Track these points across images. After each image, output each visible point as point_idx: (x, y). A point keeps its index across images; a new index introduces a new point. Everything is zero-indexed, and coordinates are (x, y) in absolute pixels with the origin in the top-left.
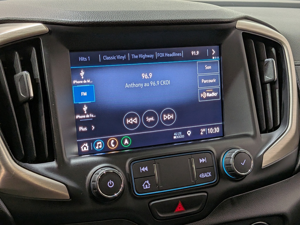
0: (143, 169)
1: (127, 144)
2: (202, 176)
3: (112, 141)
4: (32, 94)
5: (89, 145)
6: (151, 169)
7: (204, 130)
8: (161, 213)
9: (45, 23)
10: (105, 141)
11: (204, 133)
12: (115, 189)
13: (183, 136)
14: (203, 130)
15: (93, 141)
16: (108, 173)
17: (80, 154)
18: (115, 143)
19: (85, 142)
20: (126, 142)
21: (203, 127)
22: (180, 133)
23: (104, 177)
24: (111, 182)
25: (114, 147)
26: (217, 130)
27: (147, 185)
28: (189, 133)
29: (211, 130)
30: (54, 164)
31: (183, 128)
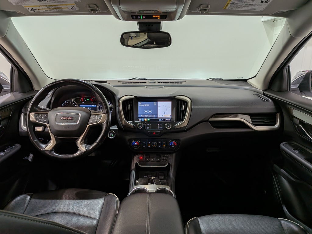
1: (149, 120)
2: (160, 128)
4: (130, 109)
5: (141, 120)
6: (149, 125)
8: (151, 133)
10: (144, 119)
14: (166, 120)
17: (139, 121)
25: (146, 120)
26: (170, 120)
27: (148, 128)
28: (163, 120)
29: (168, 120)
30: (132, 122)
31: (161, 119)
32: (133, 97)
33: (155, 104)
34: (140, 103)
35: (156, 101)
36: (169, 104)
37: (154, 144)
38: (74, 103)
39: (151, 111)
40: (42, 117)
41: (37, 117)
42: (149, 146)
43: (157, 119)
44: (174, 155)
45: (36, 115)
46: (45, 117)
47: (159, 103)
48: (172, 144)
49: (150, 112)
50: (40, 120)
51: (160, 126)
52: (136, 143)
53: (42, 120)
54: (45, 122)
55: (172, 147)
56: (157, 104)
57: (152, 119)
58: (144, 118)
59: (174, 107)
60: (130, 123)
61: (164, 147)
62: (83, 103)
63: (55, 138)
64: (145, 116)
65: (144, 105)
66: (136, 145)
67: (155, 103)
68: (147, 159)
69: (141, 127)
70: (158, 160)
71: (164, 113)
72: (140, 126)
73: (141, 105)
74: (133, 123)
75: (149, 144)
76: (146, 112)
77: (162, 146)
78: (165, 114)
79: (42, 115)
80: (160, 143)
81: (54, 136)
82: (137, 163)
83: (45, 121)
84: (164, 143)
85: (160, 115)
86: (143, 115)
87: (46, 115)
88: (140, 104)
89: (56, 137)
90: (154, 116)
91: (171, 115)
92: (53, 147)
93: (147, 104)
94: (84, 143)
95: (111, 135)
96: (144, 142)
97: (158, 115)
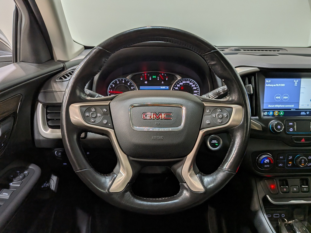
0: (290, 124)
1: (281, 114)
3: (276, 112)
4: (252, 93)
5: (267, 113)
8: (295, 141)
9: (258, 68)
10: (274, 112)
12: (281, 129)
13: (305, 114)
15: (269, 111)
16: (278, 123)
18: (277, 113)
19: (266, 111)
20: (281, 113)
22: (304, 112)
23: (277, 125)
24: (279, 126)
25: (276, 114)
27: (291, 130)
28: (308, 113)
30: (257, 117)
31: (305, 110)
32: (258, 69)
33: (296, 83)
34: (267, 81)
35: (300, 77)
37: (303, 160)
38: (129, 84)
39: (287, 96)
40: (99, 115)
41: (87, 114)
42: (290, 164)
43: (298, 112)
45: (84, 109)
46: (104, 114)
47: (303, 80)
50: (94, 122)
52: (268, 161)
53: (98, 120)
54: (106, 125)
56: (299, 83)
57: (288, 113)
58: (274, 110)
60: (254, 120)
62: (146, 82)
63: (131, 162)
64: (276, 106)
65: (274, 85)
66: (267, 164)
67: (296, 81)
68: (285, 189)
69: (279, 129)
70: (305, 189)
72: (279, 127)
73: (269, 85)
74: (260, 120)
75: (291, 160)
76: (278, 98)
79: (98, 108)
80: (310, 158)
81: (128, 156)
82: (265, 196)
83: (105, 122)
85: (304, 104)
86: (271, 103)
87: (105, 110)
88: (268, 83)
89: (131, 158)
90: (293, 106)
92: (128, 183)
93: (280, 83)
95: (214, 144)
96: (280, 158)
97: (300, 104)
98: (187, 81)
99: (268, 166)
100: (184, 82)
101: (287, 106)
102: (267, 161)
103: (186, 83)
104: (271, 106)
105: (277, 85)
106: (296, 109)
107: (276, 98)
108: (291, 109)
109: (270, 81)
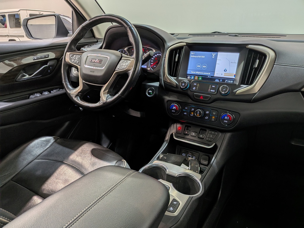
0: (195, 84)
2: (211, 91)
3: (196, 77)
4: (177, 60)
6: (197, 85)
7: (227, 81)
8: (196, 97)
10: (194, 77)
11: (227, 82)
15: (191, 76)
17: (187, 78)
19: (189, 76)
20: (200, 78)
21: (226, 80)
22: (218, 80)
25: (196, 79)
26: (232, 82)
27: (194, 88)
28: (221, 80)
29: (229, 81)
30: (176, 78)
31: (219, 78)
33: (214, 56)
34: (192, 53)
35: (216, 51)
36: (235, 56)
37: (198, 112)
38: (126, 53)
39: (205, 65)
40: (76, 58)
41: (72, 58)
42: (192, 114)
43: (213, 79)
44: (228, 135)
45: (72, 55)
46: (79, 58)
47: (219, 54)
48: (226, 118)
49: (205, 67)
51: (212, 88)
53: (75, 61)
54: (78, 64)
55: (225, 121)
56: (216, 56)
57: (205, 78)
58: (195, 75)
59: (242, 62)
60: (173, 79)
61: (213, 120)
64: (197, 73)
67: (214, 54)
68: (186, 132)
69: (183, 86)
70: (201, 136)
71: (225, 70)
72: (183, 84)
73: (193, 56)
75: (193, 112)
77: (210, 118)
78: (226, 73)
79: (77, 55)
80: (207, 112)
81: (83, 80)
82: (173, 133)
83: (78, 62)
84: (214, 114)
85: (219, 73)
86: (194, 70)
88: (192, 55)
90: (210, 74)
91: (235, 74)
94: (108, 93)
95: (150, 93)
96: (186, 108)
97: (216, 72)
98: (160, 54)
99: (174, 111)
100: (158, 55)
101: (205, 73)
102: (174, 108)
103: (159, 56)
104: (193, 72)
105: (199, 57)
106: (212, 77)
107: (198, 66)
108: (207, 76)
109: (194, 53)
